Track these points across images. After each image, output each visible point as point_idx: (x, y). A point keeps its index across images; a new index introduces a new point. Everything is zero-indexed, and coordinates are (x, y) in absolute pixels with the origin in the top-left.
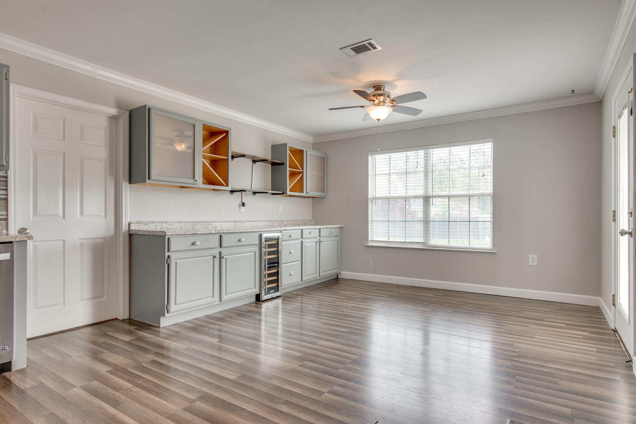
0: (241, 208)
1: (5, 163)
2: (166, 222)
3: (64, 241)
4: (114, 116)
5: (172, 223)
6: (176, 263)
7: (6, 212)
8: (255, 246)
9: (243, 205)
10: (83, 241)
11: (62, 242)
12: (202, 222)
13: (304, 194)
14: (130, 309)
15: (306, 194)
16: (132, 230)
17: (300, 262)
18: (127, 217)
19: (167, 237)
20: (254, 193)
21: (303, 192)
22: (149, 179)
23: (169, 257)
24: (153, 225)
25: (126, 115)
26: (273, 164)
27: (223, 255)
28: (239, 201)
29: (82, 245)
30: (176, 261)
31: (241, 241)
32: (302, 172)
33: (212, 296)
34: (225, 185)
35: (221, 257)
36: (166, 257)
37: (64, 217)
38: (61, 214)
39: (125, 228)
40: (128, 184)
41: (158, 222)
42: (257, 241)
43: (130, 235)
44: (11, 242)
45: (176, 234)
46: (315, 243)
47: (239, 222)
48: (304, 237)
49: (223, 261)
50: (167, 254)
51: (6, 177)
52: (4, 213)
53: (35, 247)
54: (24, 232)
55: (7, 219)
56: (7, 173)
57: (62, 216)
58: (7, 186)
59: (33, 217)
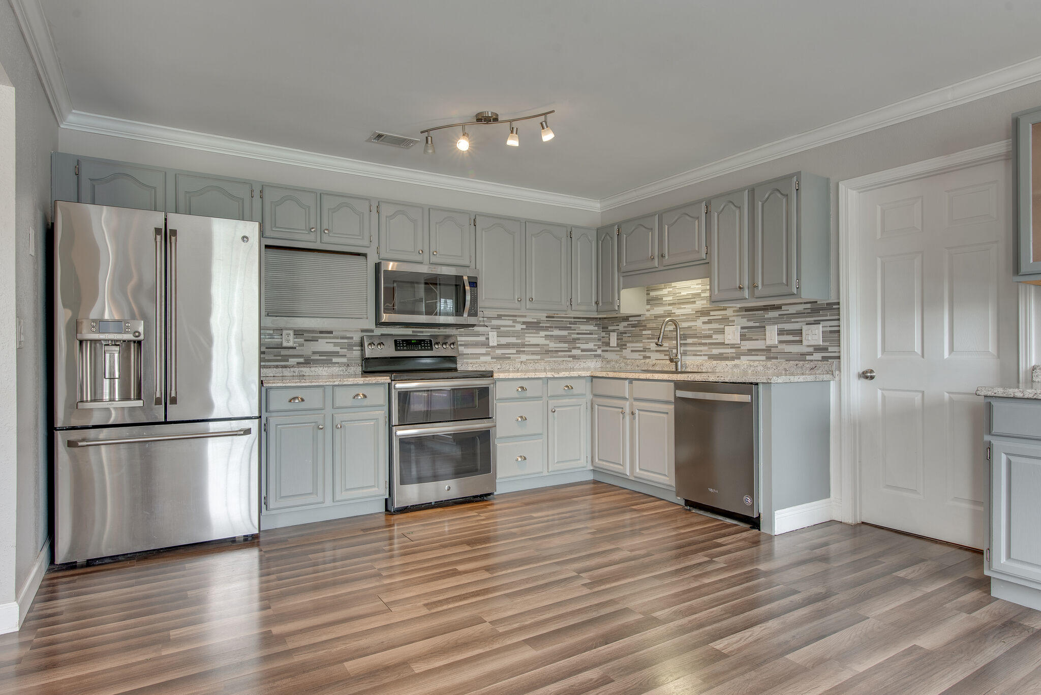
1: (795, 290)
3: (923, 392)
4: (1007, 155)
6: (1009, 462)
7: (838, 348)
10: (954, 396)
11: (920, 395)
18: (1028, 359)
23: (988, 443)
30: (1009, 457)
36: (985, 445)
37: (923, 356)
38: (918, 350)
39: (1024, 378)
50: (986, 438)
51: (838, 304)
52: (835, 349)
53: (884, 397)
54: (867, 375)
55: (839, 358)
56: (839, 299)
57: (920, 352)
58: (839, 315)
59: (882, 354)
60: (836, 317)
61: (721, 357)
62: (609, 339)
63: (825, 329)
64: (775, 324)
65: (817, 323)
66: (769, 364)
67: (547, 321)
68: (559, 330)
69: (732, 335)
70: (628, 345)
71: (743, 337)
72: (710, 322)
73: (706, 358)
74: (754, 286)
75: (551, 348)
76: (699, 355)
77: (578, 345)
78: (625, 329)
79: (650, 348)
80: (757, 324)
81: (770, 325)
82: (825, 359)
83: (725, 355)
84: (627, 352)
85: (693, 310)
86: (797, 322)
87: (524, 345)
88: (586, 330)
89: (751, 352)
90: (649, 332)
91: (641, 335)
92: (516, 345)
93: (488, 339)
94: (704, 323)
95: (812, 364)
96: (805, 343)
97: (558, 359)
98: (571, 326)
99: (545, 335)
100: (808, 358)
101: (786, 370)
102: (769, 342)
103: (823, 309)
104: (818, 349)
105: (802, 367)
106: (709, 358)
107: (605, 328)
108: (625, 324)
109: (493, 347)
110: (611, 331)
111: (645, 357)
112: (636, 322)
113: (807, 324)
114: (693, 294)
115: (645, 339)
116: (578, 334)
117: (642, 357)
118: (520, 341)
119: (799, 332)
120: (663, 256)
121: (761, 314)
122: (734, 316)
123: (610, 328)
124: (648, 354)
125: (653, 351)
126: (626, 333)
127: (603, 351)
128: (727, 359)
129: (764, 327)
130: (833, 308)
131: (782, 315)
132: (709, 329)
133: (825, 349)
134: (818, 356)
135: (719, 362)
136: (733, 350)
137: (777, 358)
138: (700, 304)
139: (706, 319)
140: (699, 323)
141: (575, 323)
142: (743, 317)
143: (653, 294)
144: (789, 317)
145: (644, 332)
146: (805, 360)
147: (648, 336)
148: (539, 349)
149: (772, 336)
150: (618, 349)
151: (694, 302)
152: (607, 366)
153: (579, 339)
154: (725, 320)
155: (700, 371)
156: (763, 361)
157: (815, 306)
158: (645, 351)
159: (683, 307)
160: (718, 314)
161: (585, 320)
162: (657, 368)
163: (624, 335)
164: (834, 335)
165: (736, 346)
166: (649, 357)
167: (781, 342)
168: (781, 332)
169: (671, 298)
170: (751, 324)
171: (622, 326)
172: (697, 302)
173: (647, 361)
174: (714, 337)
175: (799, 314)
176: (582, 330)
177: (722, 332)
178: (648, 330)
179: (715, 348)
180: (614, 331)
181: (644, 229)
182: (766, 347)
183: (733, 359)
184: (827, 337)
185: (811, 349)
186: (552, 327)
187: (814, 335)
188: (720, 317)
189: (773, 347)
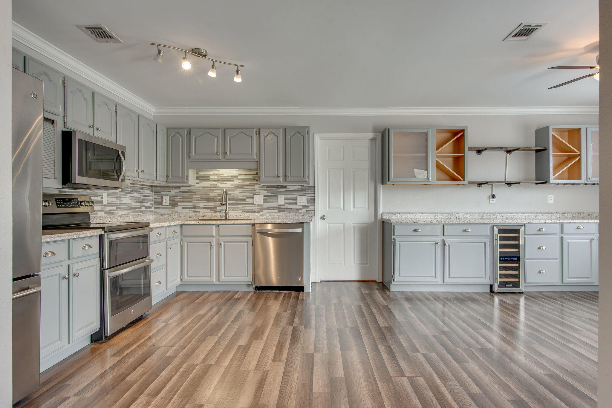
0: (491, 200)
1: (307, 180)
2: (410, 213)
3: (344, 224)
4: (373, 138)
5: (416, 214)
6: (400, 244)
7: (314, 206)
8: (486, 237)
9: (493, 196)
10: (355, 225)
11: (343, 225)
12: (445, 213)
13: (583, 180)
14: (383, 276)
15: (587, 181)
16: (384, 219)
17: (558, 261)
18: (380, 210)
19: (393, 224)
20: (509, 184)
21: (580, 178)
22: (388, 181)
23: (394, 239)
24: (399, 215)
25: (379, 136)
26: (537, 151)
27: (446, 242)
28: (490, 194)
29: (354, 227)
30: (400, 243)
31: (466, 231)
32: (580, 155)
33: (434, 276)
34: (462, 179)
35: (444, 244)
36: (392, 239)
37: (344, 210)
38: (342, 207)
39: (379, 217)
40: (381, 186)
41: (404, 213)
42: (488, 233)
43: (383, 222)
44: (303, 223)
45: (399, 222)
46: (589, 241)
47: (488, 213)
48: (564, 232)
49: (446, 248)
50: (393, 237)
51: (314, 187)
52: (313, 207)
53: (329, 227)
54: (323, 218)
55: (314, 211)
56: (314, 185)
57: (343, 208)
58: (314, 192)
59: (329, 209)
60: (313, 193)
61: (251, 211)
62: (162, 200)
63: (308, 198)
64: (282, 194)
65: (304, 195)
66: (281, 214)
67: (131, 186)
68: (136, 193)
69: (258, 199)
70: (179, 204)
71: (265, 201)
72: (244, 192)
73: (241, 211)
74: (285, 176)
75: (132, 205)
76: (237, 210)
77: (144, 204)
78: (176, 194)
79: (199, 206)
80: (273, 194)
81: (280, 195)
82: (308, 211)
83: (253, 210)
84: (179, 209)
85: (232, 185)
86: (295, 194)
87: (120, 204)
88: (147, 194)
89: (269, 208)
90: (199, 196)
91: (192, 198)
92: (116, 203)
93: (102, 198)
94: (240, 192)
95: (303, 214)
96: (298, 204)
97: (135, 214)
98: (141, 190)
99: (130, 197)
100: (300, 211)
101: (290, 217)
102: (280, 203)
103: (307, 189)
104: (304, 207)
105: (298, 215)
106: (243, 212)
107: (156, 193)
108: (177, 191)
109: (105, 205)
110: (164, 195)
111: (194, 212)
112: (187, 190)
113: (299, 195)
114: (232, 176)
115: (194, 200)
116: (144, 196)
117: (192, 212)
118: (118, 201)
119: (296, 199)
120: (226, 153)
121: (275, 189)
122: (259, 189)
123: (162, 193)
124: (197, 210)
125: (201, 208)
126: (178, 197)
127: (154, 208)
128: (255, 212)
129: (277, 196)
130: (312, 189)
131: (286, 190)
132: (243, 196)
133: (308, 207)
134: (304, 210)
135: (251, 213)
136: (259, 207)
137: (284, 211)
138: (237, 182)
139: (241, 190)
140: (237, 192)
141: (142, 189)
142: (265, 190)
143: (200, 173)
144: (291, 192)
145: (193, 196)
146: (299, 212)
147: (198, 199)
148: (127, 207)
149: (281, 201)
150: (170, 206)
151: (233, 181)
152: (161, 218)
153: (144, 200)
154: (254, 192)
155: (238, 219)
156: (277, 213)
157: (303, 187)
158: (195, 208)
159: (224, 183)
160: (250, 188)
161: (147, 187)
162: (206, 218)
163: (175, 198)
164: (312, 201)
165: (260, 205)
166: (199, 212)
167: (286, 203)
168: (286, 199)
169: (216, 177)
170: (269, 194)
171: (173, 192)
172: (235, 181)
173: (197, 214)
174: (247, 200)
175: (295, 191)
176: (146, 194)
177: (252, 198)
178: (197, 195)
179: (246, 206)
180: (166, 195)
181: (210, 135)
182: (278, 206)
183: (258, 212)
184: (308, 201)
185: (301, 207)
186: (132, 191)
187: (303, 200)
188: (251, 190)
189: (282, 206)
